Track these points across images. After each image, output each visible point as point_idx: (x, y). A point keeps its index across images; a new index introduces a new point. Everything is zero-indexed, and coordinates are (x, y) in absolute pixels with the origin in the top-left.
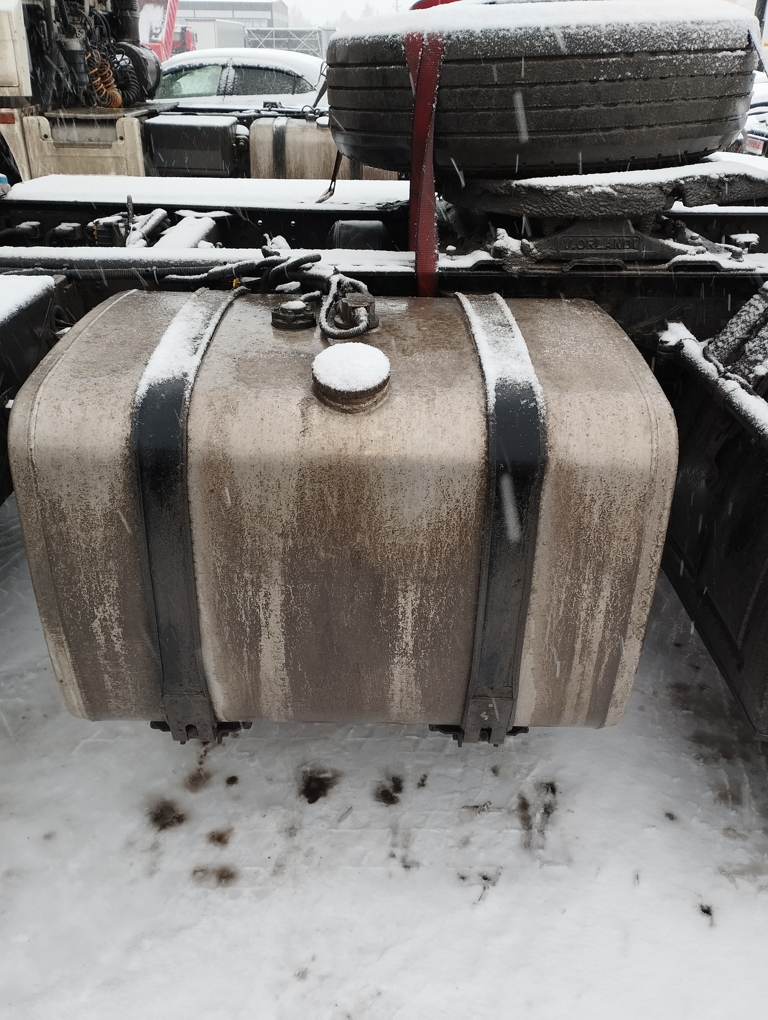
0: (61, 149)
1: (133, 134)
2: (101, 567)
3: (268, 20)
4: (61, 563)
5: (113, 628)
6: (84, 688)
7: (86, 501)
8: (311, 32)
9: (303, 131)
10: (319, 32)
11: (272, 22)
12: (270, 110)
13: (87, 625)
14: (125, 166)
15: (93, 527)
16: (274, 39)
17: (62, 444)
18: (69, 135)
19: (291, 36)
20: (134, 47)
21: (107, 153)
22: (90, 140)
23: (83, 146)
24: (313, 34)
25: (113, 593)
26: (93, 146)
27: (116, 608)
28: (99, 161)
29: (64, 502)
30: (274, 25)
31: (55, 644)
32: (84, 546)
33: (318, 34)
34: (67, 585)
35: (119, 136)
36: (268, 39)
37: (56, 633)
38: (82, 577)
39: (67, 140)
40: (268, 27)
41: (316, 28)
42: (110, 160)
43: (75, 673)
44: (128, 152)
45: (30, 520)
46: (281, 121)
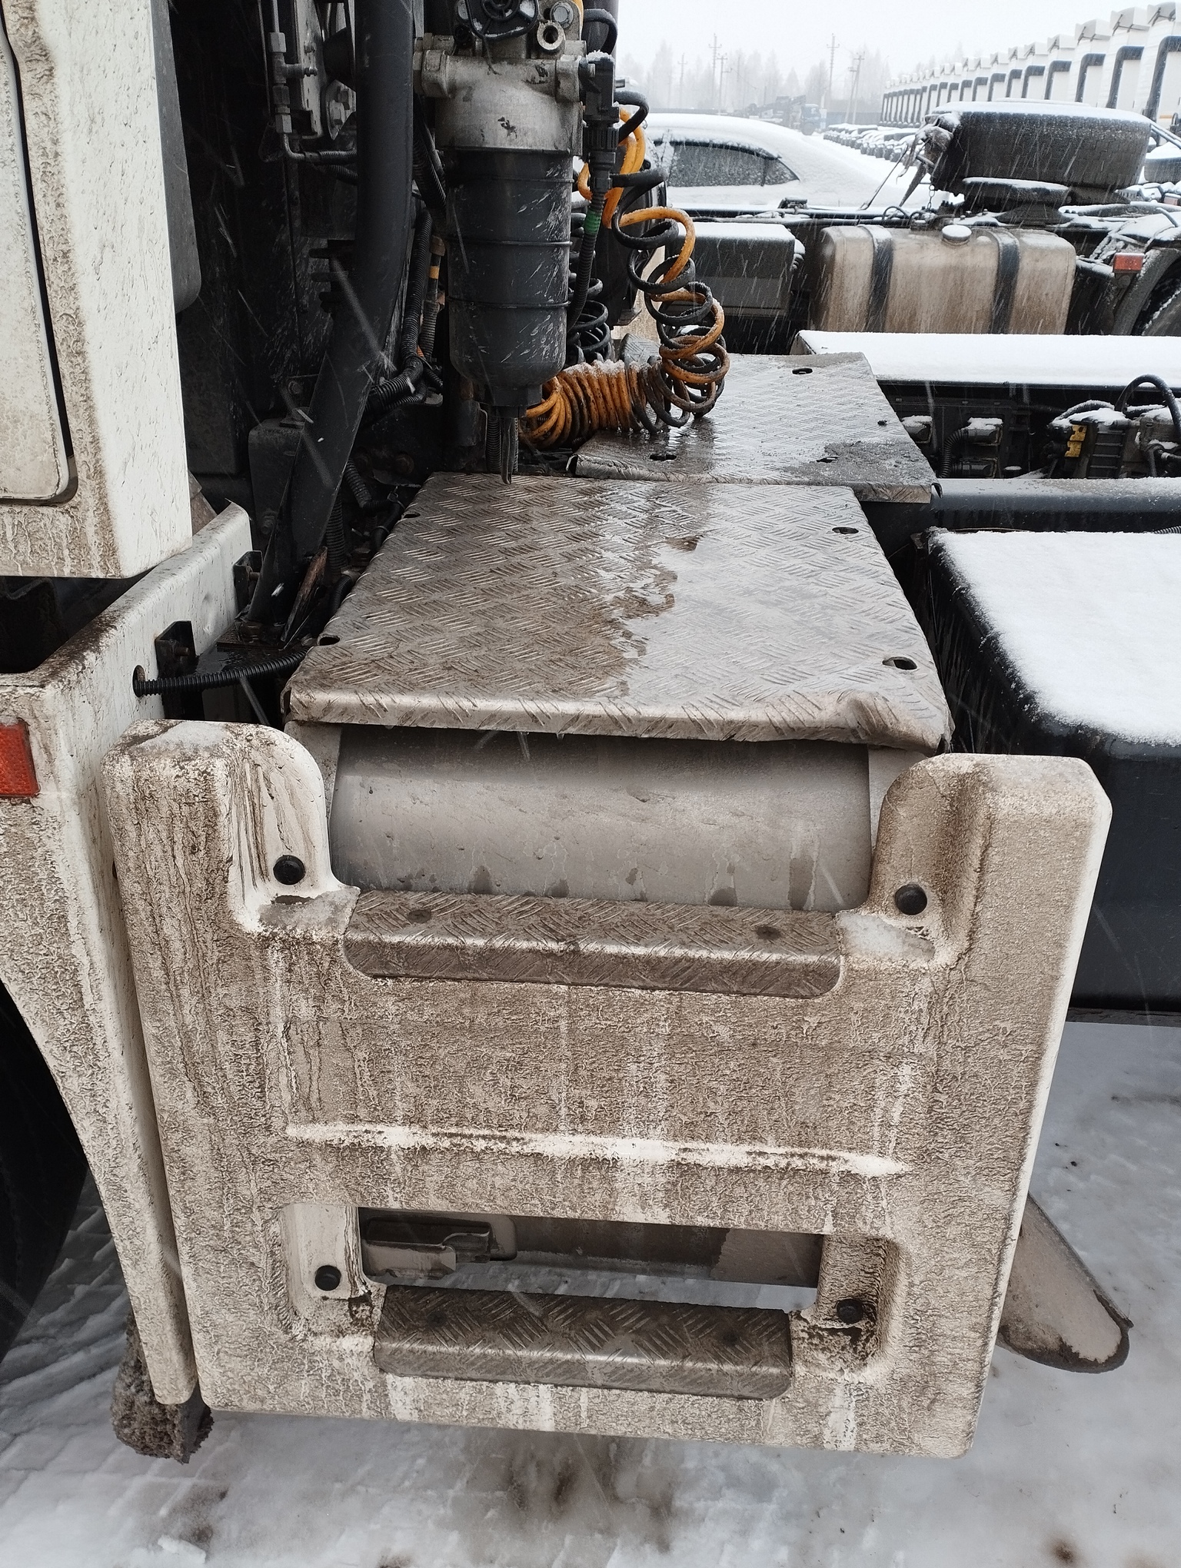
9: (922, 247)
46: (881, 234)
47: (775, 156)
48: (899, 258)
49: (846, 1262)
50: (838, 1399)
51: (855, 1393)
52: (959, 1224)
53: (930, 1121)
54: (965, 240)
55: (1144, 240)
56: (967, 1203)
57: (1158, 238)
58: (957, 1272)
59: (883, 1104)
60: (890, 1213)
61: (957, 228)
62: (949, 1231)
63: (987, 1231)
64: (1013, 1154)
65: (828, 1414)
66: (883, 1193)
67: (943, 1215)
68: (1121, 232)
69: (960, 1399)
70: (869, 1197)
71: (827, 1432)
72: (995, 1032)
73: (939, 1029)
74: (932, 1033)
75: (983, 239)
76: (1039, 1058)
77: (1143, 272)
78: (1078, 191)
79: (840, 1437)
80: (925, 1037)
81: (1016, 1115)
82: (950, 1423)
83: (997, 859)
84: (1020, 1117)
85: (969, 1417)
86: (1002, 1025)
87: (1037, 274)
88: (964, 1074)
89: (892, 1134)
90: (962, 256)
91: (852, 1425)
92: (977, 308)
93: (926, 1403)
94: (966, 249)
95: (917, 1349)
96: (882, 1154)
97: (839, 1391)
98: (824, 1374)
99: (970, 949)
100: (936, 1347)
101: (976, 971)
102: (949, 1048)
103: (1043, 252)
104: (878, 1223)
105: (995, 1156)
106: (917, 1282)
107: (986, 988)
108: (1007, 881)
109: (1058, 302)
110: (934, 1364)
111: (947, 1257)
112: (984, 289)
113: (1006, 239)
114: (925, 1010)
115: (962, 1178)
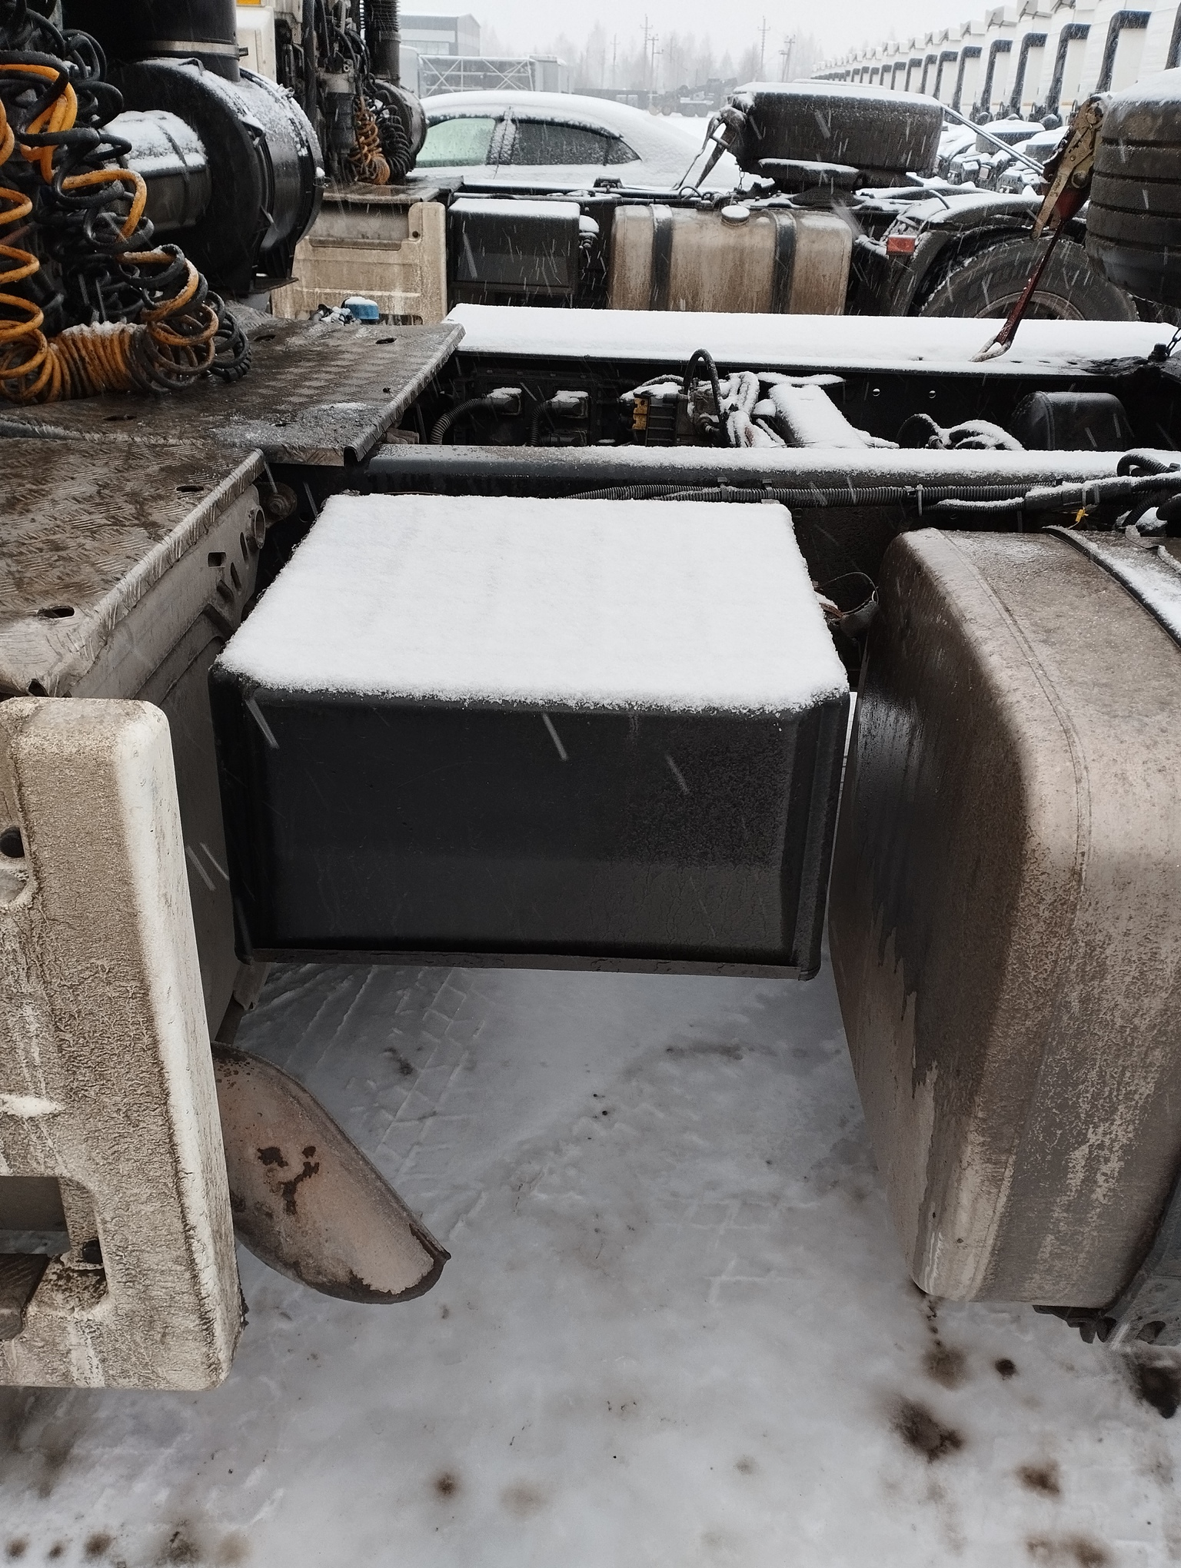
0: (321, 249)
1: (436, 229)
2: (1136, 1059)
3: (450, 44)
4: (1063, 1050)
5: (1107, 1160)
6: (998, 1255)
7: (1155, 945)
8: (519, 63)
9: (701, 227)
10: (532, 64)
11: (457, 48)
12: (608, 192)
13: (1061, 1155)
14: (418, 279)
15: (1150, 989)
16: (462, 73)
17: (1140, 843)
18: (332, 227)
19: (488, 70)
20: (393, 88)
21: (393, 257)
22: (363, 237)
23: (355, 245)
24: (523, 67)
25: (1137, 1102)
26: (372, 246)
27: (1131, 1128)
28: (379, 270)
29: (1112, 946)
30: (459, 53)
31: (983, 1181)
32: (1119, 1022)
33: (529, 67)
34: (1059, 1086)
35: (411, 231)
36: (454, 73)
37: (995, 1164)
38: (1093, 1074)
39: (329, 235)
40: (450, 55)
41: (527, 58)
42: (396, 269)
43: (998, 1231)
44: (426, 257)
45: (1033, 974)
46: (663, 212)
47: (618, 135)
48: (678, 238)
49: (80, 1204)
50: (73, 1337)
51: (87, 1330)
52: (128, 1160)
53: (64, 1060)
54: (744, 220)
55: (918, 221)
56: (129, 1140)
57: (930, 220)
58: (142, 1207)
59: (22, 1046)
60: (59, 1152)
61: (738, 210)
62: (120, 1166)
63: (156, 1165)
64: (155, 1089)
65: (69, 1351)
66: (46, 1133)
67: (110, 1152)
68: (906, 215)
69: (189, 1331)
70: (34, 1137)
71: (73, 1369)
72: (96, 970)
73: (39, 967)
74: (33, 971)
75: (763, 220)
76: (146, 994)
77: (915, 254)
78: (868, 173)
79: (87, 1374)
80: (28, 977)
81: (144, 1051)
82: (188, 1356)
83: (33, 799)
84: (149, 1052)
85: (205, 1349)
86: (99, 963)
87: (813, 255)
88: (79, 1012)
89: (39, 1074)
90: (741, 236)
91: (95, 1361)
92: (757, 288)
93: (158, 1337)
94: (745, 230)
95: (131, 1284)
96: (38, 1095)
97: (71, 1328)
98: (54, 1313)
99: (40, 889)
100: (148, 1282)
101: (54, 909)
102: (55, 987)
103: (819, 233)
104: (51, 1163)
105: (139, 1092)
106: (109, 1219)
107: (70, 926)
108: (52, 820)
109: (836, 284)
110: (151, 1298)
111: (128, 1192)
112: (762, 270)
113: (785, 220)
114: (18, 949)
115: (115, 1115)
